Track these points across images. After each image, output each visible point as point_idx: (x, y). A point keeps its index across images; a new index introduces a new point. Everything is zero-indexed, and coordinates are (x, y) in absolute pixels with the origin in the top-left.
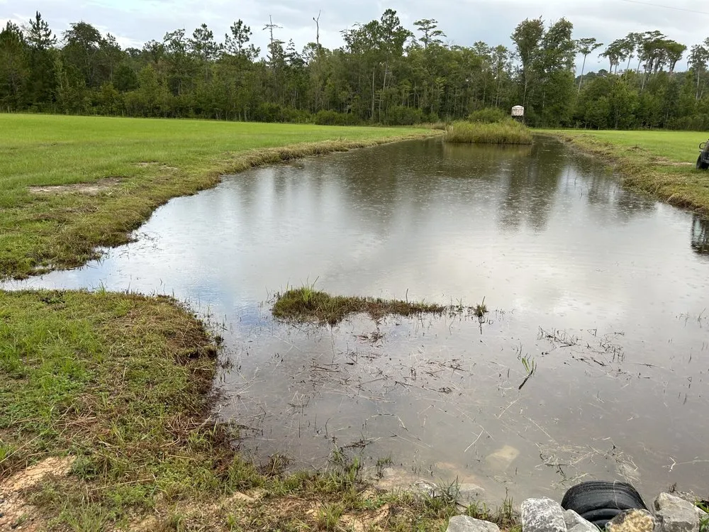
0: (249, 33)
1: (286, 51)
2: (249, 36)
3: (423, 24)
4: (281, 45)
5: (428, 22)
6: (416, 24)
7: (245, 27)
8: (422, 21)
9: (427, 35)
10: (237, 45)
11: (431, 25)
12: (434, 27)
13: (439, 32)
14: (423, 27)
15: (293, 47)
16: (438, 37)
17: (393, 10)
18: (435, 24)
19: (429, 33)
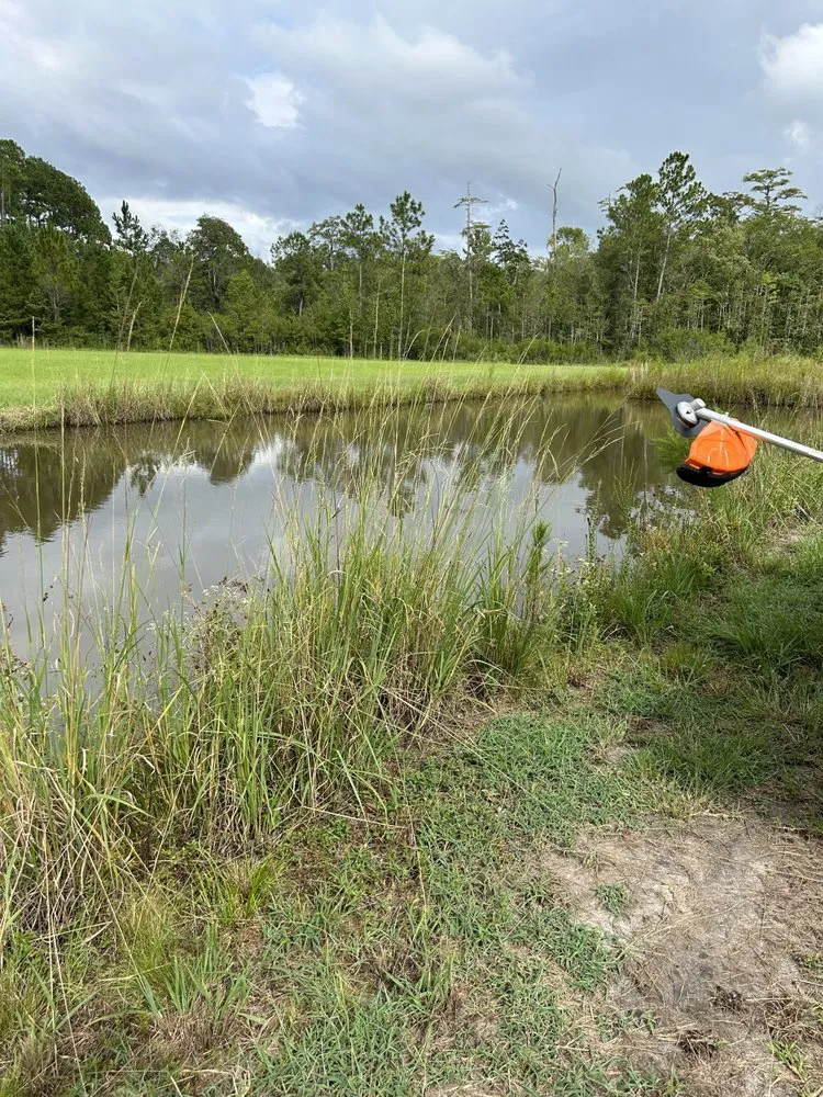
0: (419, 213)
1: (496, 240)
2: (420, 219)
3: (758, 179)
4: (486, 230)
5: (771, 175)
6: (748, 179)
7: (413, 203)
8: (760, 174)
9: (768, 198)
10: (400, 233)
11: (778, 179)
12: (783, 183)
13: (791, 193)
14: (761, 185)
15: (506, 234)
16: (791, 201)
17: (684, 154)
18: (785, 178)
19: (772, 194)
